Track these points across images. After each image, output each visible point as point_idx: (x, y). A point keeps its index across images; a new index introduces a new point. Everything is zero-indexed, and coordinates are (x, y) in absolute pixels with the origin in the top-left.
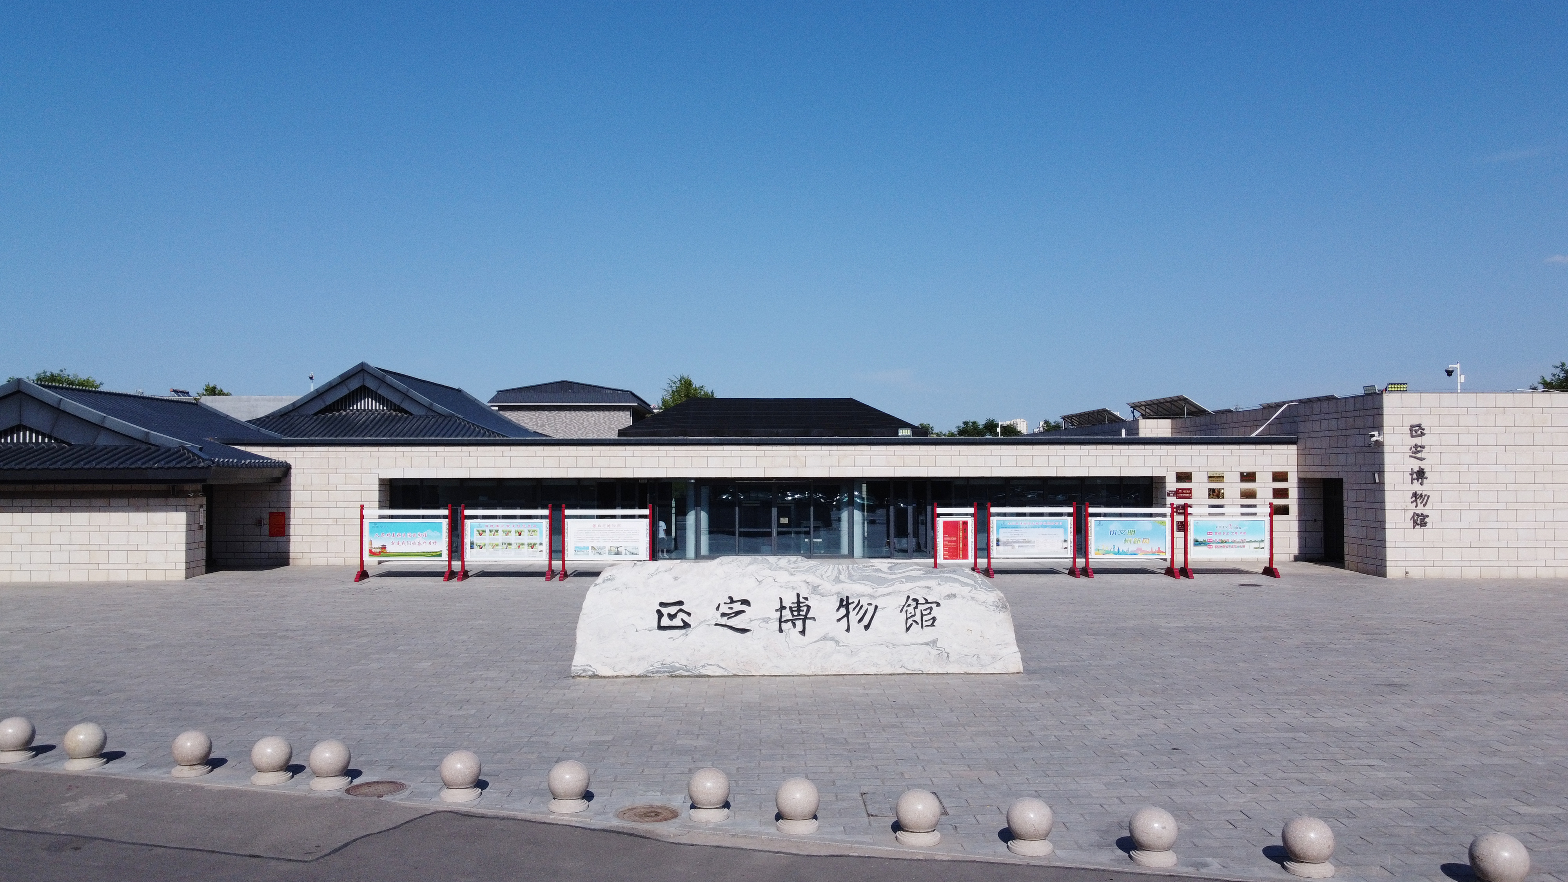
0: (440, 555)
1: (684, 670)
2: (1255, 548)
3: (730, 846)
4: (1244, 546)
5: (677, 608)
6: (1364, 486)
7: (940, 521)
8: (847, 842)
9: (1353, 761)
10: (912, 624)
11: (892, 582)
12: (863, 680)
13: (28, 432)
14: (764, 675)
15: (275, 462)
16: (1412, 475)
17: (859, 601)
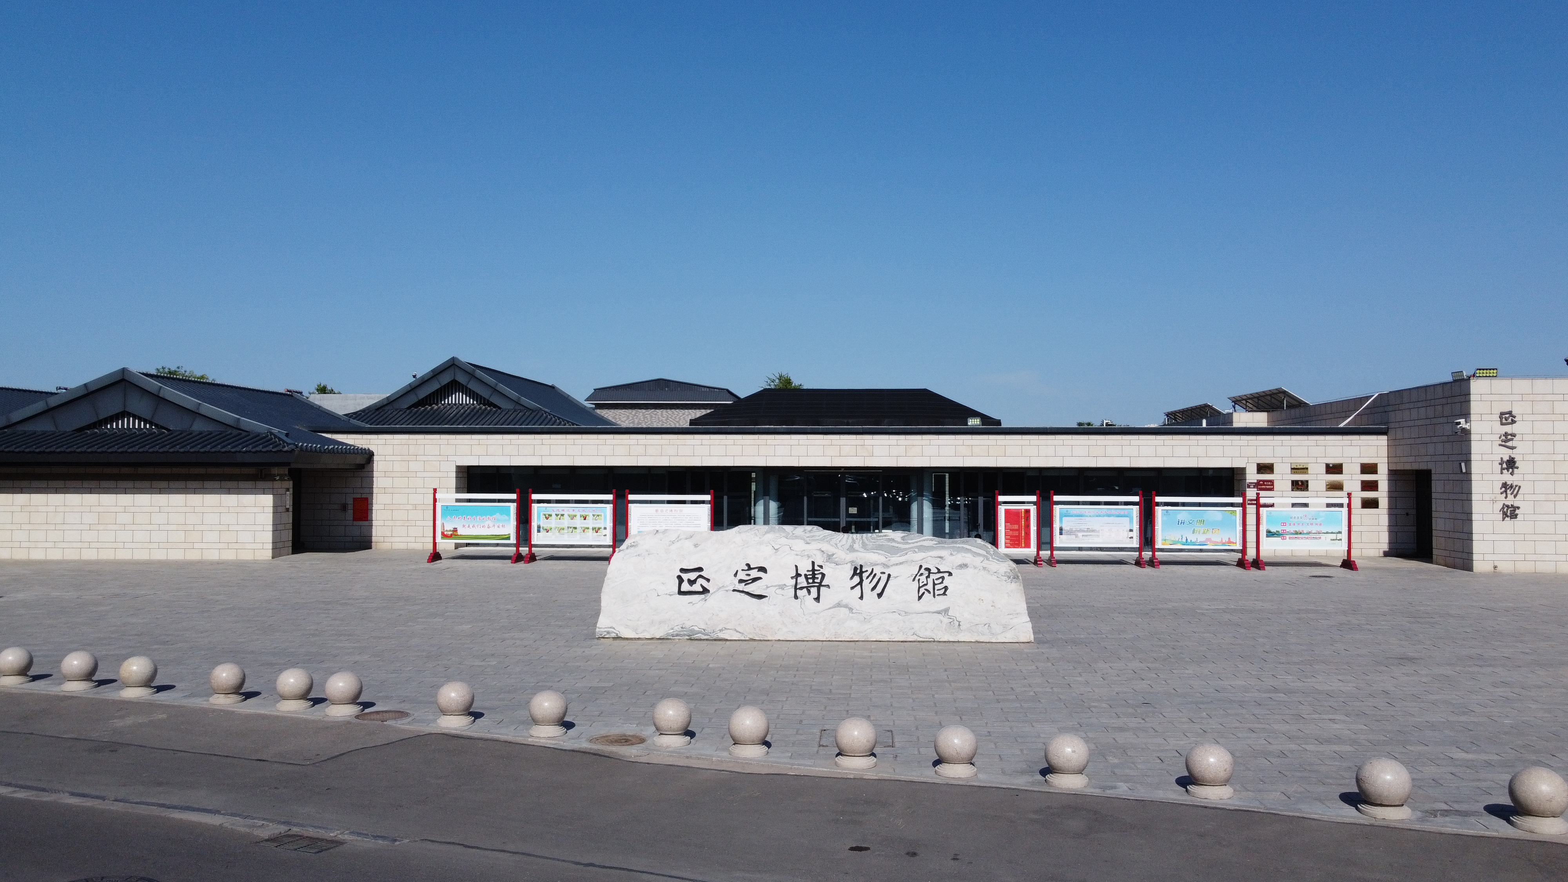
0: (509, 538)
1: (703, 634)
2: (1332, 540)
3: (682, 765)
4: (1320, 538)
5: (697, 574)
6: (1451, 477)
7: (1002, 510)
8: (789, 764)
9: (1317, 716)
10: (924, 593)
11: (905, 551)
12: (873, 646)
13: (131, 418)
14: (779, 640)
15: (358, 448)
16: (1501, 464)
17: (873, 569)
